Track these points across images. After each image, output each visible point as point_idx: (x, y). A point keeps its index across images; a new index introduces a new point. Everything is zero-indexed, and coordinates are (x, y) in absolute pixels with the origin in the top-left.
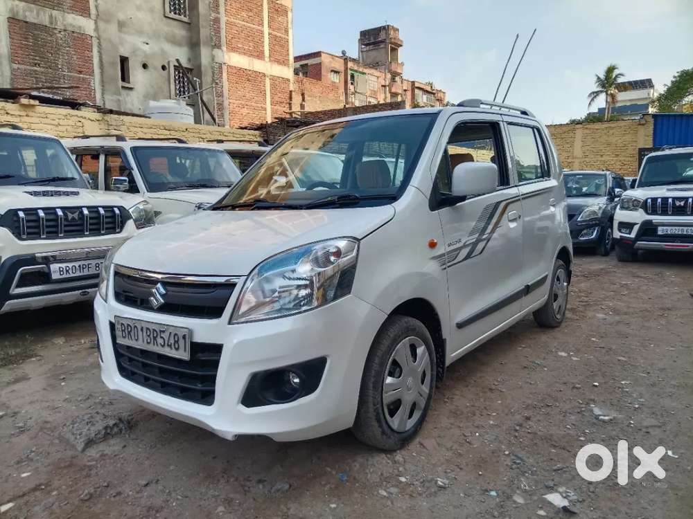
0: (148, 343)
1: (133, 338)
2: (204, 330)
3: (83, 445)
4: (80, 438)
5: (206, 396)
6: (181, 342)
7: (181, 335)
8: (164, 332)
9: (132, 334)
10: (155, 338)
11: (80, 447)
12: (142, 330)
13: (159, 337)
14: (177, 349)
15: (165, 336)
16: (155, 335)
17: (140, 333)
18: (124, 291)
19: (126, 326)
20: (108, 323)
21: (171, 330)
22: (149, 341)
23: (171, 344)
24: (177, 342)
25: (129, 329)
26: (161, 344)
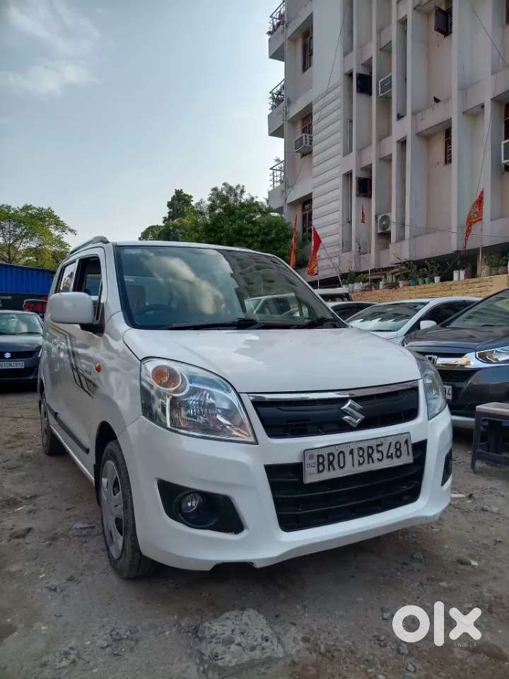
0: (360, 464)
1: (336, 466)
7: (402, 442)
8: (381, 445)
9: (335, 462)
10: (370, 456)
12: (352, 452)
13: (375, 451)
16: (370, 452)
20: (263, 468)
22: (361, 462)
23: (392, 454)
24: (400, 449)
25: (331, 458)
26: (378, 459)
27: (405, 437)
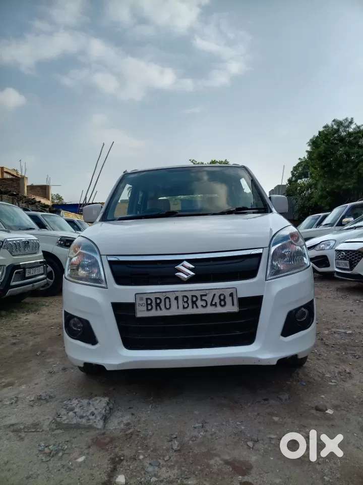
0: (184, 308)
1: (163, 308)
3: (101, 423)
4: (96, 417)
6: (228, 299)
8: (206, 295)
9: (162, 305)
10: (194, 303)
11: (100, 425)
12: (177, 298)
13: (199, 300)
14: (223, 306)
15: (208, 298)
16: (194, 300)
18: (133, 275)
19: (153, 299)
20: (110, 304)
21: (214, 292)
22: (186, 306)
24: (224, 300)
25: (158, 301)
26: (202, 305)
27: (230, 291)
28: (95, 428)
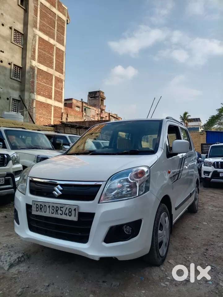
0: (52, 213)
1: (43, 210)
2: (84, 206)
3: (8, 267)
4: (6, 263)
5: (84, 239)
6: (73, 212)
7: (73, 209)
8: (62, 207)
9: (43, 209)
10: (57, 211)
11: (6, 268)
12: (49, 207)
13: (59, 210)
14: (70, 216)
15: (64, 209)
16: (57, 209)
17: (48, 209)
18: (36, 189)
19: (39, 205)
20: (25, 204)
21: (67, 206)
22: (53, 212)
23: (67, 213)
24: (71, 212)
25: (41, 207)
26: (60, 213)
27: (75, 207)
28: (4, 269)
